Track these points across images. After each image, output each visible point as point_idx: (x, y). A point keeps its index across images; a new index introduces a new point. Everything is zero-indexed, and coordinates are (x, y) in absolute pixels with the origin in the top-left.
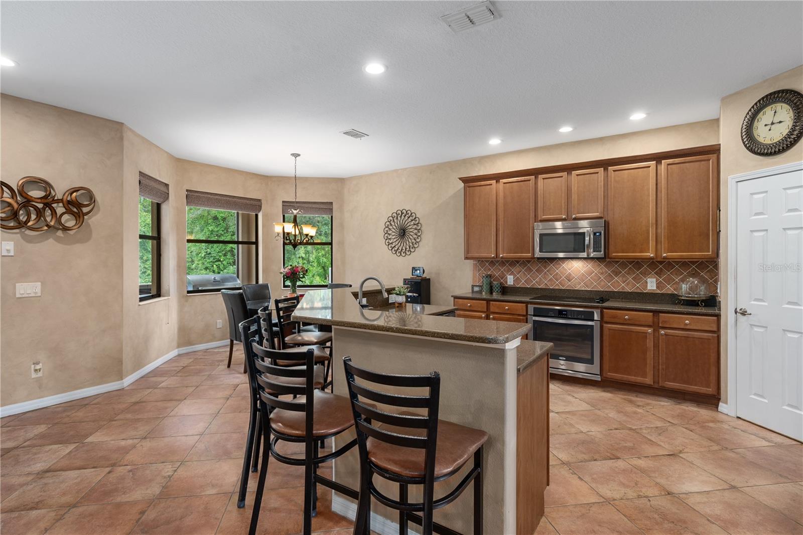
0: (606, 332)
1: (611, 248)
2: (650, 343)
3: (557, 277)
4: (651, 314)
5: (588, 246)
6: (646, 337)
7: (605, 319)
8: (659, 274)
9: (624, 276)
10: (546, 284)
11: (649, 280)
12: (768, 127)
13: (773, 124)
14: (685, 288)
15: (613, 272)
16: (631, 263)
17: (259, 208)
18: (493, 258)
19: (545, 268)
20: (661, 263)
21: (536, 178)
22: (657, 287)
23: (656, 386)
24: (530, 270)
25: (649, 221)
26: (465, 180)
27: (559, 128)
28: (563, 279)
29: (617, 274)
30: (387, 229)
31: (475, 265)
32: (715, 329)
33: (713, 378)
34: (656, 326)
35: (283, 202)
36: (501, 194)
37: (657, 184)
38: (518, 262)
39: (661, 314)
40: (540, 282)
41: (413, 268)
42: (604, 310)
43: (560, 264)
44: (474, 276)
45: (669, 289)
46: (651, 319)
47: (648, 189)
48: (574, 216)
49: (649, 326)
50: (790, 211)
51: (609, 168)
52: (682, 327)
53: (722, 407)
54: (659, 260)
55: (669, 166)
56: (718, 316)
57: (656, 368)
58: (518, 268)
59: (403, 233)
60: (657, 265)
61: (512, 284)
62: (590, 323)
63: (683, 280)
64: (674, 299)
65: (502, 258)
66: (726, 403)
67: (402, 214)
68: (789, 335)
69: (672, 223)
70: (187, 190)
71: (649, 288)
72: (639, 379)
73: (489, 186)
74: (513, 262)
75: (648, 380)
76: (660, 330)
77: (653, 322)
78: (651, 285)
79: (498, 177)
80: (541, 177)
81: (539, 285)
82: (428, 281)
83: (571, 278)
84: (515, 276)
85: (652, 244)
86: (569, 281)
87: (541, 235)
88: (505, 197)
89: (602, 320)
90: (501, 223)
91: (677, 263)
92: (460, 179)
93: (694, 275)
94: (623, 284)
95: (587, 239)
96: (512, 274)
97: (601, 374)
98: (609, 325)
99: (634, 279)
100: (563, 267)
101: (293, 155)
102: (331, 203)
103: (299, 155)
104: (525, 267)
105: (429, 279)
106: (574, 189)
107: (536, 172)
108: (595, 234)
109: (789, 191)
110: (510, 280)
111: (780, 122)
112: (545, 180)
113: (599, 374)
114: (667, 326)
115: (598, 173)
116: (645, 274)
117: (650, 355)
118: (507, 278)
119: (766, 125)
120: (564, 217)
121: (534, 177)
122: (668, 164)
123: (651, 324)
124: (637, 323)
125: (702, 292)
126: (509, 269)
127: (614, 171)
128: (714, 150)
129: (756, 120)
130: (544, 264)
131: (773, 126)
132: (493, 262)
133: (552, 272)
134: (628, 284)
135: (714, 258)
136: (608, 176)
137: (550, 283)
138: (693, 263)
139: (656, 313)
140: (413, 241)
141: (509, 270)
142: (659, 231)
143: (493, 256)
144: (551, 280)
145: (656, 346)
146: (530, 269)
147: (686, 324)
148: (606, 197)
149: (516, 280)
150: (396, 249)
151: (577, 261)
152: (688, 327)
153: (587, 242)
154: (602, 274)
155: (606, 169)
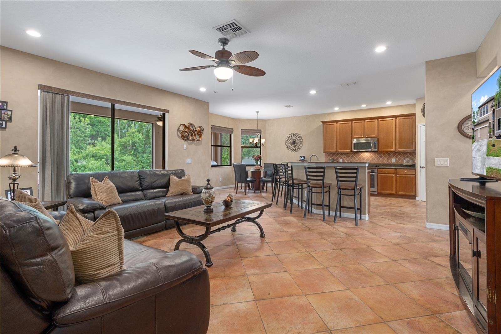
0: (378, 176)
1: (380, 148)
2: (394, 179)
3: (359, 159)
4: (394, 170)
5: (372, 147)
6: (392, 178)
7: (378, 172)
8: (396, 157)
9: (384, 158)
11: (393, 159)
14: (406, 161)
16: (386, 153)
17: (232, 132)
18: (335, 152)
19: (355, 156)
20: (397, 153)
22: (396, 162)
23: (396, 194)
24: (348, 157)
25: (393, 138)
26: (323, 122)
27: (362, 105)
28: (362, 160)
29: (381, 157)
30: (287, 141)
31: (326, 155)
32: (415, 174)
33: (414, 190)
34: (396, 174)
35: (241, 129)
36: (338, 128)
37: (395, 126)
38: (344, 154)
39: (397, 170)
41: (300, 156)
42: (378, 169)
43: (360, 154)
44: (326, 159)
45: (400, 162)
46: (394, 172)
47: (393, 127)
48: (366, 136)
49: (393, 174)
51: (379, 120)
52: (404, 173)
53: (417, 198)
54: (396, 152)
56: (415, 169)
57: (396, 188)
58: (344, 156)
59: (294, 143)
60: (396, 154)
62: (374, 174)
63: (404, 159)
64: (401, 165)
65: (339, 152)
66: (418, 197)
67: (294, 135)
69: (401, 139)
70: (212, 125)
71: (393, 162)
72: (390, 192)
73: (333, 125)
74: (342, 154)
75: (393, 192)
77: (395, 172)
78: (394, 161)
79: (337, 122)
80: (354, 122)
83: (365, 158)
85: (394, 146)
86: (364, 160)
87: (355, 143)
88: (339, 129)
89: (377, 173)
90: (338, 139)
91: (402, 153)
92: (321, 122)
93: (408, 157)
94: (384, 161)
95: (371, 145)
96: (341, 158)
97: (377, 192)
98: (380, 174)
99: (387, 159)
100: (362, 155)
101: (256, 112)
102: (261, 130)
103: (259, 112)
104: (346, 155)
106: (366, 127)
107: (352, 120)
108: (374, 143)
110: (340, 161)
113: (376, 191)
114: (399, 173)
115: (375, 121)
116: (392, 157)
117: (394, 183)
120: (363, 137)
121: (351, 122)
122: (399, 119)
123: (394, 173)
124: (389, 173)
125: (411, 163)
127: (381, 121)
128: (414, 115)
130: (356, 154)
132: (333, 154)
133: (357, 157)
135: (414, 151)
136: (378, 122)
138: (408, 153)
139: (396, 169)
140: (299, 146)
141: (340, 157)
142: (396, 142)
144: (357, 160)
145: (396, 180)
146: (349, 156)
147: (405, 172)
148: (378, 130)
149: (343, 161)
150: (291, 149)
151: (367, 153)
152: (406, 173)
153: (371, 146)
154: (376, 157)
155: (378, 120)
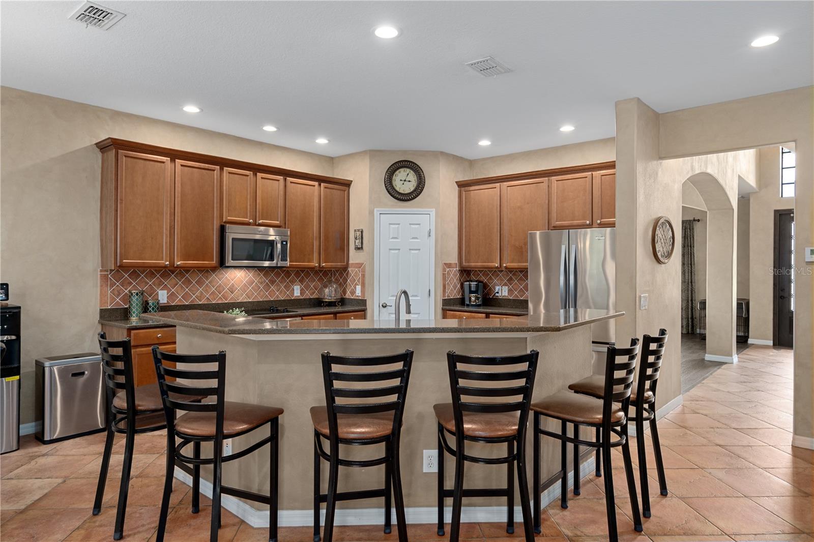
3: (220, 289)
8: (301, 281)
9: (278, 285)
10: (207, 298)
11: (295, 287)
12: (402, 182)
13: (405, 181)
15: (270, 281)
16: (283, 272)
19: (207, 279)
20: (303, 271)
21: (222, 169)
22: (301, 294)
24: (188, 282)
28: (226, 292)
29: (272, 282)
36: (180, 181)
37: (319, 203)
38: (173, 272)
39: (338, 315)
40: (201, 296)
42: (303, 317)
43: (222, 273)
44: (103, 295)
45: (308, 294)
48: (258, 222)
50: (413, 238)
51: (287, 178)
54: (320, 269)
55: (326, 189)
56: (365, 311)
58: (173, 279)
60: (300, 273)
61: (166, 302)
71: (295, 295)
73: (159, 164)
74: (167, 272)
78: (297, 292)
79: (172, 155)
80: (226, 169)
81: (200, 301)
84: (169, 290)
85: (316, 255)
86: (232, 293)
90: (177, 219)
94: (278, 292)
96: (165, 288)
99: (285, 287)
100: (226, 277)
104: (182, 278)
106: (260, 193)
107: (221, 163)
108: (282, 243)
109: (412, 226)
110: (163, 297)
111: (409, 181)
112: (230, 175)
115: (278, 180)
116: (293, 282)
118: (157, 294)
119: (401, 180)
120: (251, 221)
121: (217, 167)
122: (325, 187)
126: (161, 281)
127: (292, 182)
128: (348, 184)
129: (395, 175)
130: (206, 275)
131: (405, 182)
133: (214, 284)
134: (281, 292)
136: (286, 186)
137: (212, 297)
141: (161, 283)
142: (320, 243)
143: (166, 263)
144: (213, 293)
146: (189, 281)
148: (284, 206)
149: (171, 296)
151: (240, 270)
154: (261, 283)
155: (285, 179)
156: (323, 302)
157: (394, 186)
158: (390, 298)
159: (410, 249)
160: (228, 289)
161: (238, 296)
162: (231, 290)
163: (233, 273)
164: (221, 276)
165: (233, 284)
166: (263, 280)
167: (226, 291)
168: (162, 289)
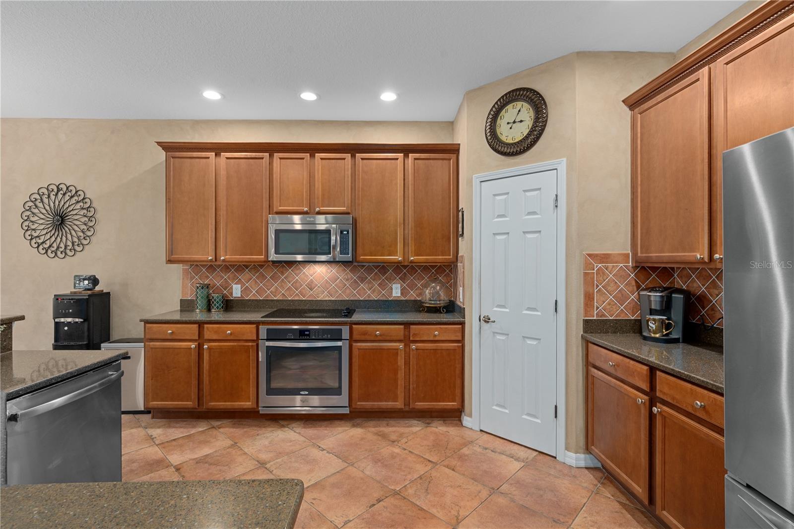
0: (355, 352)
1: (360, 250)
2: (401, 362)
3: (296, 285)
4: (402, 327)
5: (334, 247)
6: (397, 353)
7: (355, 337)
8: (403, 279)
9: (370, 282)
10: (283, 294)
11: (394, 286)
12: (510, 126)
13: (514, 122)
14: (431, 293)
15: (359, 277)
16: (377, 267)
18: (211, 260)
19: (283, 273)
20: (405, 267)
21: (271, 156)
22: (402, 294)
23: (407, 409)
24: (263, 277)
25: (396, 221)
26: (168, 147)
27: (301, 93)
29: (362, 280)
30: (28, 213)
31: (185, 272)
32: (460, 338)
33: (458, 391)
34: (407, 340)
36: (223, 173)
37: (404, 180)
38: (247, 267)
39: (411, 326)
40: (275, 292)
41: (75, 276)
42: (354, 326)
44: (184, 286)
45: (413, 295)
46: (402, 333)
47: (396, 184)
48: (317, 209)
49: (400, 341)
50: (529, 213)
51: (357, 155)
52: (432, 338)
53: (466, 421)
54: (406, 264)
55: (415, 161)
56: (462, 324)
57: (407, 389)
58: (247, 274)
59: (60, 220)
60: (402, 270)
61: (240, 296)
62: (339, 344)
63: (426, 286)
64: (418, 306)
65: (224, 261)
66: (470, 416)
67: (58, 190)
68: (528, 342)
69: (419, 224)
71: (394, 294)
72: (390, 404)
73: (204, 160)
74: (241, 267)
75: (399, 404)
76: (411, 344)
77: (405, 336)
78: (396, 291)
79: (219, 149)
80: (277, 155)
81: (275, 296)
82: (105, 297)
83: (313, 286)
84: (243, 285)
85: (400, 246)
86: (311, 289)
87: (277, 232)
88: (228, 177)
89: (352, 340)
90: (222, 213)
91: (419, 267)
92: (159, 143)
93: (435, 280)
94: (369, 291)
95: (333, 238)
96: (239, 282)
97: (350, 406)
98: (359, 344)
99: (380, 285)
100: (304, 273)
104: (256, 273)
105: (109, 293)
106: (318, 176)
107: (271, 149)
108: (342, 232)
109: (528, 194)
110: (237, 291)
111: (521, 121)
112: (282, 160)
113: (348, 405)
114: (418, 339)
115: (344, 159)
116: (390, 280)
117: (401, 375)
118: (232, 288)
119: (508, 123)
120: (306, 209)
121: (268, 154)
122: (415, 159)
123: (402, 338)
124: (388, 338)
125: (443, 298)
126: (235, 276)
127: (362, 159)
128: (454, 150)
129: (499, 118)
130: (281, 269)
131: (514, 125)
132: (211, 267)
133: (290, 279)
134: (374, 291)
135: (453, 262)
136: (355, 164)
137: (288, 292)
138: (433, 267)
139: (407, 325)
140: (81, 234)
141: (235, 278)
142: (406, 232)
143: (210, 258)
144: (289, 289)
145: (407, 363)
146: (263, 275)
147: (435, 336)
148: (353, 189)
149: (245, 290)
150: (46, 246)
151: (320, 265)
152: (437, 339)
153: (333, 242)
154: (347, 280)
155: (353, 156)
156: (424, 307)
157: (499, 134)
158: (495, 309)
159: (524, 232)
160: (306, 285)
161: (318, 294)
162: (309, 287)
163: (312, 268)
164: (297, 272)
165: (311, 280)
166: (349, 277)
167: (304, 287)
168: (236, 284)
